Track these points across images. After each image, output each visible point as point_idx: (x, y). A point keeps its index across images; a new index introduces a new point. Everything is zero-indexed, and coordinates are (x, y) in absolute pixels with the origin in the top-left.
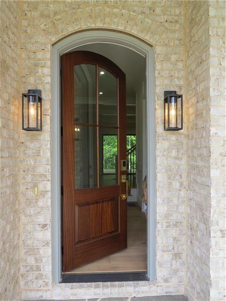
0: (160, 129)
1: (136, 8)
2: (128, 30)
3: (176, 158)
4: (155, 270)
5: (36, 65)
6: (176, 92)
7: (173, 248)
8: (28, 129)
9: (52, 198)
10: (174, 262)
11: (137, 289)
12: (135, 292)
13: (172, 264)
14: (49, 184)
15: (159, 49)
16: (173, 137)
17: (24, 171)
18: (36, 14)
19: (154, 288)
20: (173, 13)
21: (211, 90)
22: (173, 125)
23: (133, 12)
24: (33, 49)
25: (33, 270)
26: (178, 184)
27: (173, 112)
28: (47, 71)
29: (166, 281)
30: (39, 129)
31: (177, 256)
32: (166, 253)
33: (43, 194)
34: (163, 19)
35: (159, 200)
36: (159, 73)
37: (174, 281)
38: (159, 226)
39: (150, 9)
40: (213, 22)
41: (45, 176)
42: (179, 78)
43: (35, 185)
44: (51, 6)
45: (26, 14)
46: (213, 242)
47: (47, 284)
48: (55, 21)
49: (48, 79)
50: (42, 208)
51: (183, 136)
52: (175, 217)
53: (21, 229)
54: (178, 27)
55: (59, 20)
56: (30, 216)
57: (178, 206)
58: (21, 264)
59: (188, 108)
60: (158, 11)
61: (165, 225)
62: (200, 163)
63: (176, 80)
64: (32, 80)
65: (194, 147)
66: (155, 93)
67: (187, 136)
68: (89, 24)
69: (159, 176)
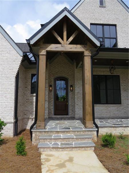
0: (70, 91)
2: (65, 76)
3: (72, 95)
4: (69, 113)
5: (51, 81)
6: (72, 85)
8: (50, 91)
11: (66, 116)
13: (72, 112)
15: (70, 79)
16: (72, 92)
19: (69, 116)
20: (72, 73)
21: (75, 86)
25: (50, 113)
28: (53, 82)
29: (71, 115)
30: (52, 91)
32: (71, 110)
33: (52, 101)
35: (70, 102)
36: (70, 82)
38: (70, 106)
39: (68, 72)
40: (75, 77)
41: (52, 98)
44: (53, 72)
46: (75, 106)
47: (52, 115)
50: (52, 103)
52: (72, 105)
55: (55, 74)
59: (73, 88)
60: (70, 73)
62: (74, 96)
63: (72, 83)
66: (69, 85)
69: (70, 98)
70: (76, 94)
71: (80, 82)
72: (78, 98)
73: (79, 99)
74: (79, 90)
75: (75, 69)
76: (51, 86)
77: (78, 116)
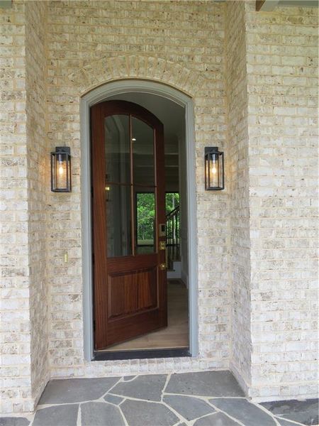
0: (201, 188)
1: (173, 56)
2: (164, 80)
3: (219, 220)
4: (197, 343)
5: (64, 120)
6: (217, 148)
7: (217, 320)
8: (57, 191)
9: (83, 266)
10: (218, 334)
11: (178, 365)
12: (175, 368)
13: (215, 337)
14: (80, 249)
15: (199, 101)
16: (215, 197)
17: (52, 237)
18: (63, 63)
20: (213, 60)
21: (250, 148)
22: (214, 184)
23: (170, 60)
24: (61, 101)
25: (62, 346)
26: (221, 249)
27: (214, 171)
28: (76, 126)
29: (210, 355)
30: (68, 189)
31: (221, 327)
32: (209, 325)
33: (73, 261)
34: (203, 67)
35: (200, 267)
36: (199, 128)
37: (218, 355)
38: (201, 295)
39: (189, 57)
40: (251, 79)
41: (76, 242)
42: (221, 133)
43: (65, 252)
44: (80, 54)
45: (52, 63)
46: (253, 305)
47: (78, 361)
48: (85, 72)
49: (78, 135)
50: (73, 277)
51: (226, 196)
52: (218, 285)
53: (50, 300)
54: (219, 76)
55: (89, 69)
56: (60, 286)
57: (221, 273)
58: (50, 339)
59: (230, 166)
60: (197, 59)
61: (208, 293)
62: (242, 225)
63: (218, 135)
64: (59, 136)
65: (236, 208)
66: (195, 149)
67: (230, 196)
68: (121, 74)
69: (200, 241)
70: (256, 209)
71: (287, 121)
72: (276, 245)
73: (277, 253)
74: (278, 183)
75: (250, 13)
76: (62, 154)
77: (275, 381)
